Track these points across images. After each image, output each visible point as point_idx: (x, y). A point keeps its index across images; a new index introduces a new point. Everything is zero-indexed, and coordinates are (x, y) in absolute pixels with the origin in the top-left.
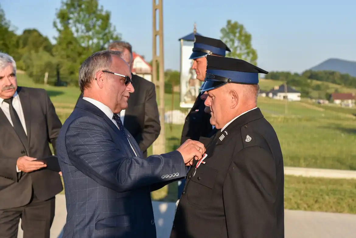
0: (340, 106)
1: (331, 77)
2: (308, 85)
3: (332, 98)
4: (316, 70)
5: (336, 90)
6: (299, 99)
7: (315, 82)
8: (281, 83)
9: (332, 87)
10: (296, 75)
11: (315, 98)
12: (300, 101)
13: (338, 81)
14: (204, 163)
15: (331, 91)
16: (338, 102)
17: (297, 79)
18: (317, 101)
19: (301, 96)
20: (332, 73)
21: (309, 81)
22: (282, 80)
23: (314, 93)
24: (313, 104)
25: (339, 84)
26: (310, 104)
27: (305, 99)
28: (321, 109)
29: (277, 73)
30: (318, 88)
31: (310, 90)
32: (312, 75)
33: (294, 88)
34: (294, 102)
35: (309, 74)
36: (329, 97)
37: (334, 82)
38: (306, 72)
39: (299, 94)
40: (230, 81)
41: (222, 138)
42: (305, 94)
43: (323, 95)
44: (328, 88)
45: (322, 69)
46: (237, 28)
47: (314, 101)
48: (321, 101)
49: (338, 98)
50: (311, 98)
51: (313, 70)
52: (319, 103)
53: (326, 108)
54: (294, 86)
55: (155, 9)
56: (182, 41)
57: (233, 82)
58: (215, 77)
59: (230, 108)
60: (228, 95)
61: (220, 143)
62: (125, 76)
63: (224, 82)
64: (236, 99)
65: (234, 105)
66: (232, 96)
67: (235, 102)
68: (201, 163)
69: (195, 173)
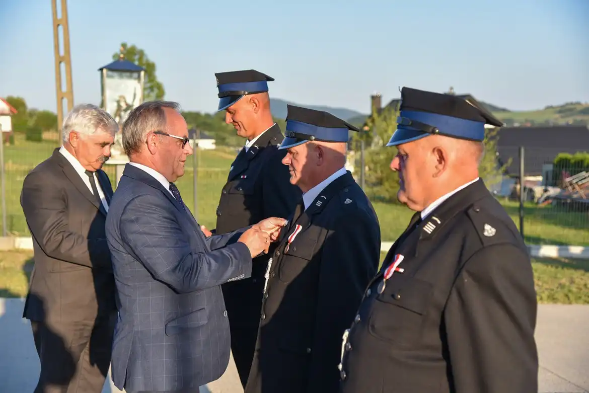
2: (224, 130)
6: (214, 147)
11: (233, 146)
12: (215, 150)
14: (402, 270)
17: (209, 121)
19: (216, 144)
24: (230, 153)
26: (225, 152)
27: (221, 147)
31: (226, 135)
33: (207, 133)
34: (207, 151)
39: (213, 141)
40: (437, 131)
41: (429, 228)
42: (220, 141)
46: (135, 54)
47: (232, 149)
50: (228, 145)
54: (205, 129)
55: (56, 26)
56: (105, 71)
57: (440, 134)
58: (412, 124)
59: (433, 176)
60: (429, 153)
61: (428, 237)
62: (183, 138)
63: (425, 132)
64: (443, 163)
65: (440, 171)
66: (436, 157)
67: (441, 167)
68: (395, 271)
69: (384, 288)
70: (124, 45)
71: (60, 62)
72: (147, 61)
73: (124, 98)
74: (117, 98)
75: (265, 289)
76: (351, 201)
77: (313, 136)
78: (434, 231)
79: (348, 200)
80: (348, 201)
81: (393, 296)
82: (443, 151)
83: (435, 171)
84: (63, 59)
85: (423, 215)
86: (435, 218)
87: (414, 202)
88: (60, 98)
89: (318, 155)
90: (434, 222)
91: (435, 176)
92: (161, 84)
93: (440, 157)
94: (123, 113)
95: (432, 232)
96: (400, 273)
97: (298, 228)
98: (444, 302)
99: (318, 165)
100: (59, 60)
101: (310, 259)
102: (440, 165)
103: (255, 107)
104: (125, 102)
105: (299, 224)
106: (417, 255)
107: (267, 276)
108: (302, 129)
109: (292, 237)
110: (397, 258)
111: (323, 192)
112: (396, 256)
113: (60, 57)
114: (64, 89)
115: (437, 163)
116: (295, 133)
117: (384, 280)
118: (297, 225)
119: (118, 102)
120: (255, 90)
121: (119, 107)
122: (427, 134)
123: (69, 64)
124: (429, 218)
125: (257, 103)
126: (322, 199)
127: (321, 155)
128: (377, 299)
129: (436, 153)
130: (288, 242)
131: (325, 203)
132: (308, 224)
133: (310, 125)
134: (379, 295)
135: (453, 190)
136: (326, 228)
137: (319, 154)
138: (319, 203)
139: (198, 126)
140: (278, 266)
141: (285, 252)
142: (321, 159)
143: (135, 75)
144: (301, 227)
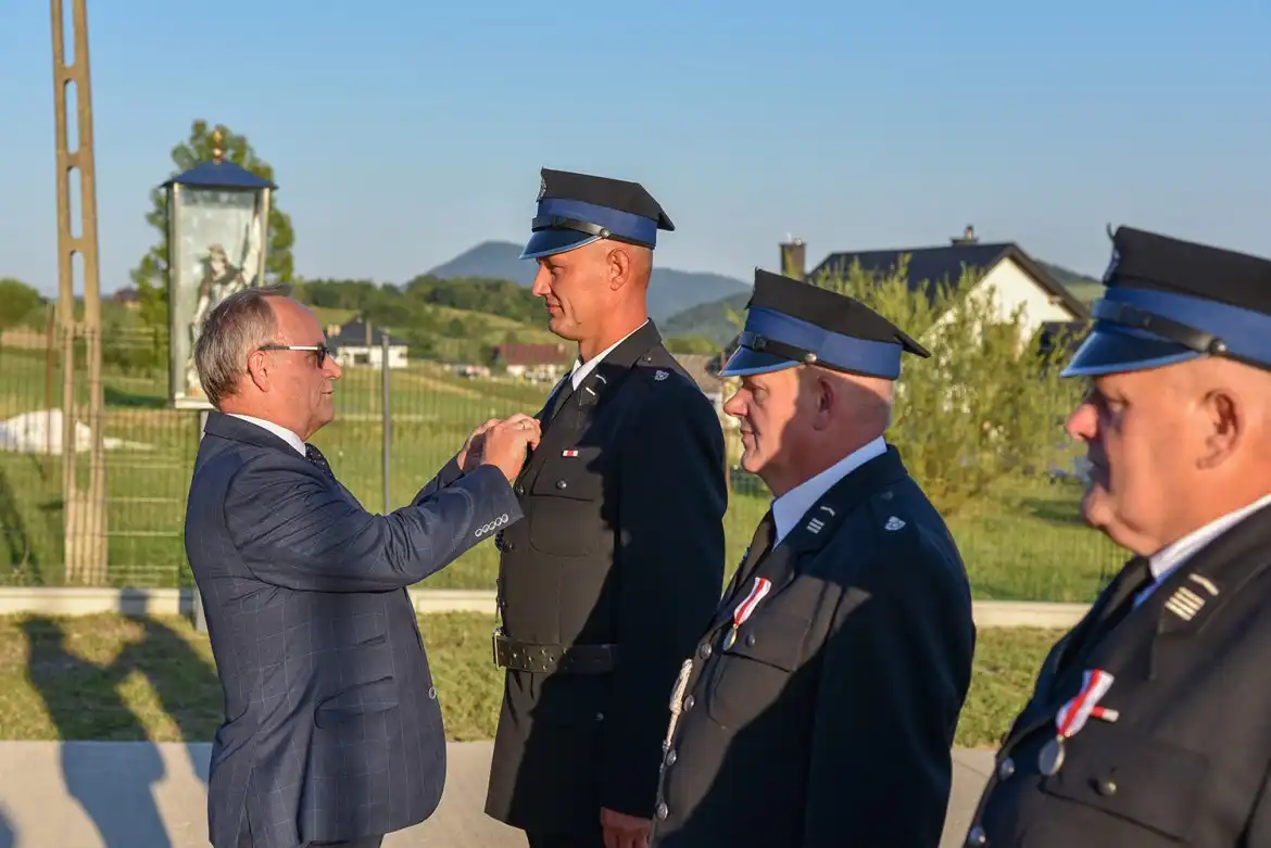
0: (521, 380)
1: (493, 296)
2: (429, 323)
3: (500, 361)
4: (448, 277)
5: (511, 337)
6: (404, 363)
7: (448, 313)
8: (345, 316)
9: (499, 328)
10: (390, 289)
11: (452, 363)
12: (408, 370)
13: (514, 309)
14: (1111, 715)
15: (497, 339)
16: (517, 370)
17: (392, 302)
18: (457, 368)
19: (409, 356)
20: (496, 286)
21: (429, 309)
22: (348, 307)
23: (449, 346)
24: (446, 378)
25: (517, 319)
26: (434, 377)
27: (422, 364)
28: (470, 394)
29: (332, 283)
30: (456, 330)
31: (434, 337)
32: (435, 290)
33: (388, 331)
35: (427, 289)
36: (492, 357)
37: (501, 312)
38: (420, 281)
39: (403, 349)
40: (1222, 347)
42: (420, 350)
43: (473, 352)
44: (484, 328)
45: (464, 275)
47: (447, 368)
48: (469, 370)
49: (516, 362)
50: (440, 360)
51: (440, 276)
52: (464, 374)
53: (486, 389)
54: (386, 324)
55: (62, 81)
56: (176, 187)
57: (1229, 356)
58: (1151, 324)
59: (1199, 465)
60: (1192, 406)
61: (1181, 628)
62: (316, 348)
63: (1189, 349)
64: (1231, 429)
65: (1218, 453)
66: (1209, 417)
67: (1222, 441)
68: (1092, 718)
69: (1060, 760)
70: (199, 127)
71: (69, 169)
72: (254, 160)
73: (222, 252)
74: (205, 252)
75: (669, 737)
76: (903, 523)
77: (813, 353)
78: (1199, 613)
79: (893, 519)
80: (895, 524)
81: (1095, 786)
82: (1234, 399)
83: (1205, 451)
84: (76, 161)
85: (1159, 568)
86: (1196, 578)
87: (1133, 526)
88: (65, 255)
89: (819, 403)
90: (1199, 590)
91: (1204, 463)
92: (287, 217)
93: (1222, 415)
94: (217, 288)
95: (1194, 618)
96: (1107, 722)
97: (760, 588)
98: (1243, 809)
99: (816, 428)
100: (67, 164)
101: (795, 669)
102: (1221, 437)
103: (614, 275)
104: (224, 261)
105: (764, 576)
106: (1153, 676)
107: (676, 706)
108: (788, 331)
109: (742, 610)
110: (1093, 681)
111: (826, 498)
112: (1087, 675)
113: (69, 156)
114: (77, 230)
115: (1212, 431)
116: (769, 343)
117: (1060, 738)
118: (758, 579)
119: (207, 262)
120: (627, 234)
121: (209, 271)
122: (1193, 353)
123: (89, 172)
124: (1180, 576)
125: (624, 264)
126: (823, 516)
127: (826, 403)
128: (1042, 787)
129: (1213, 406)
130: (733, 621)
131: (832, 526)
132: (786, 576)
133: (809, 325)
134: (1045, 778)
135: (1245, 505)
136: (839, 583)
137: (823, 401)
138: (816, 526)
139: (365, 316)
140: (704, 683)
141: (726, 647)
142: (825, 412)
143: (251, 196)
144: (767, 585)
